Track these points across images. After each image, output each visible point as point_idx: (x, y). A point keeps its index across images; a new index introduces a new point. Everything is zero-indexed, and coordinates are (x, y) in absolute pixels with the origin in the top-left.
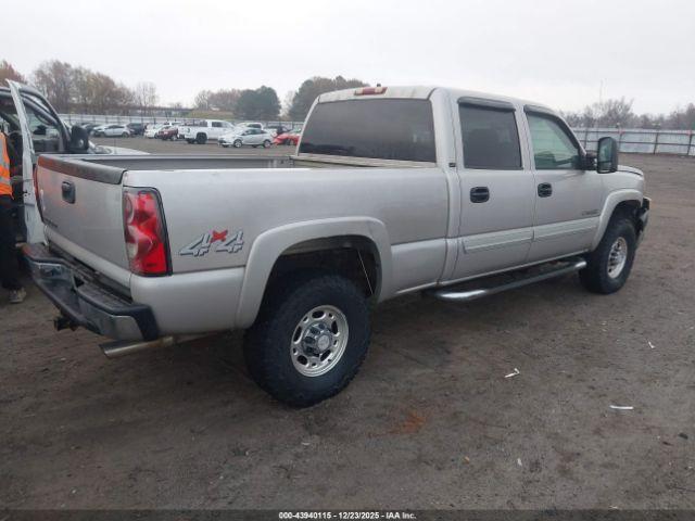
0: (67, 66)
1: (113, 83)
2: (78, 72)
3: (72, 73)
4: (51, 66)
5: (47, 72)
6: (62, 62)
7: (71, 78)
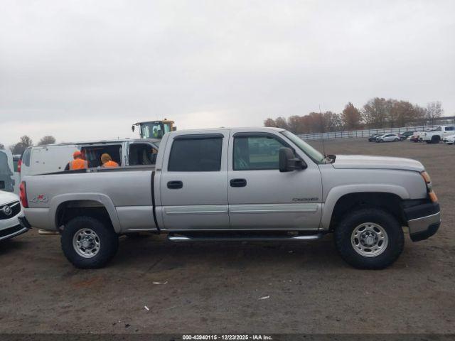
0: (383, 99)
1: (411, 105)
2: (389, 102)
3: (385, 103)
4: (373, 101)
5: (371, 106)
6: (380, 98)
7: (385, 106)
